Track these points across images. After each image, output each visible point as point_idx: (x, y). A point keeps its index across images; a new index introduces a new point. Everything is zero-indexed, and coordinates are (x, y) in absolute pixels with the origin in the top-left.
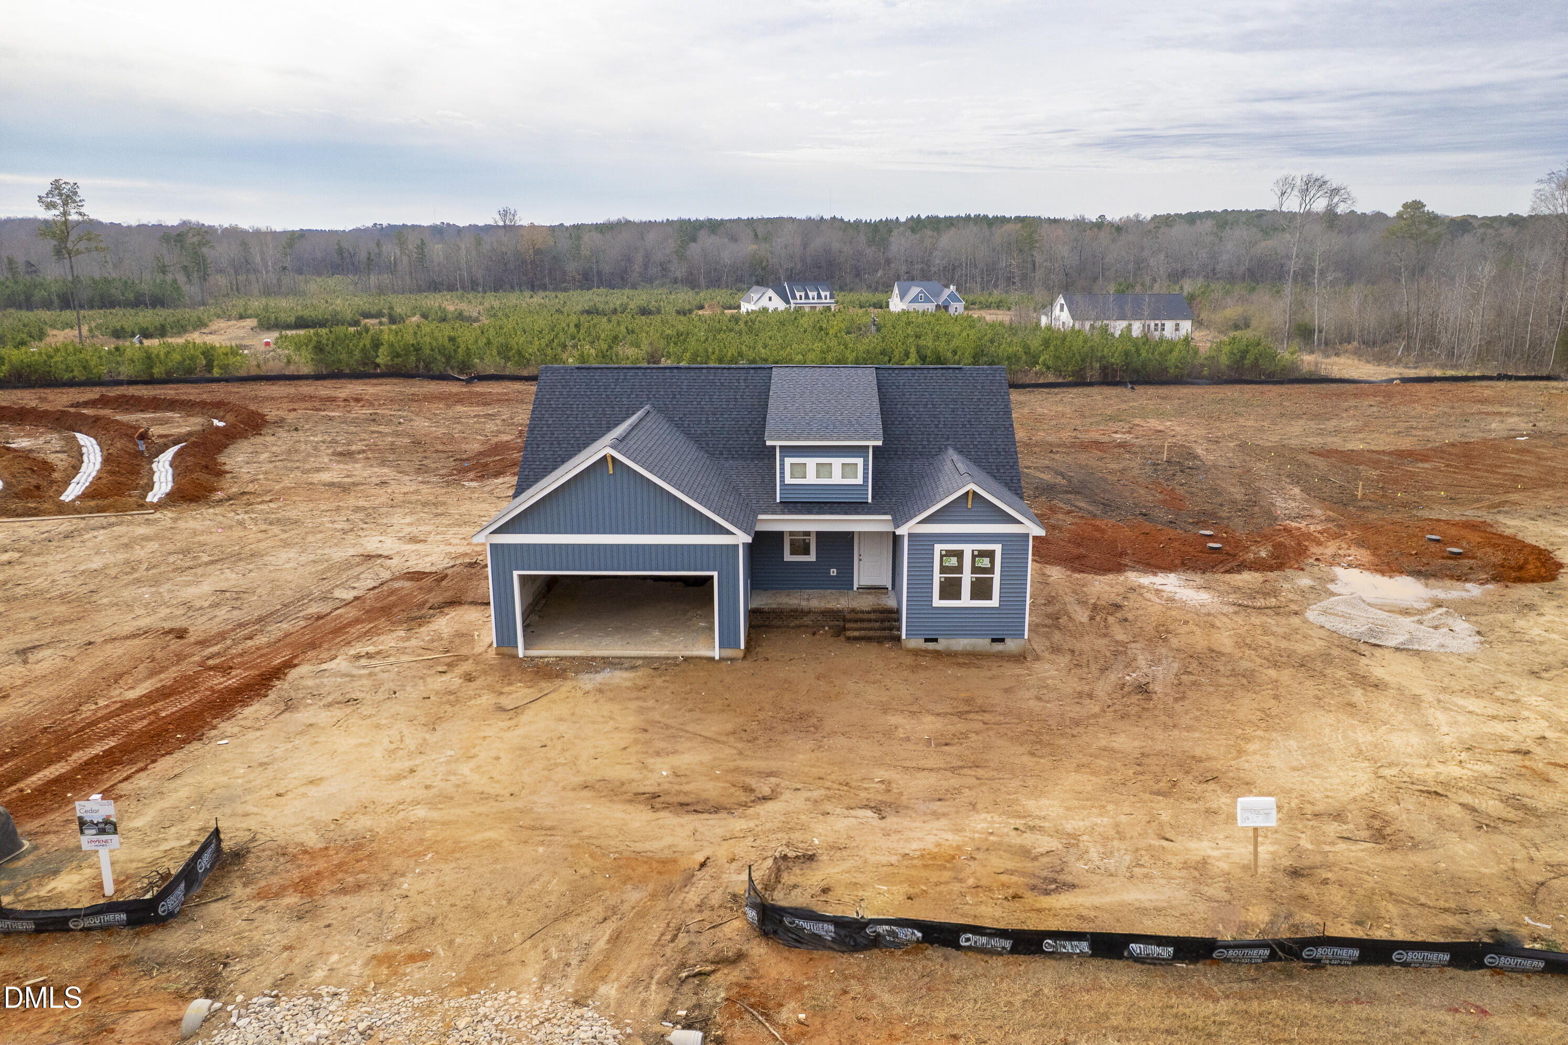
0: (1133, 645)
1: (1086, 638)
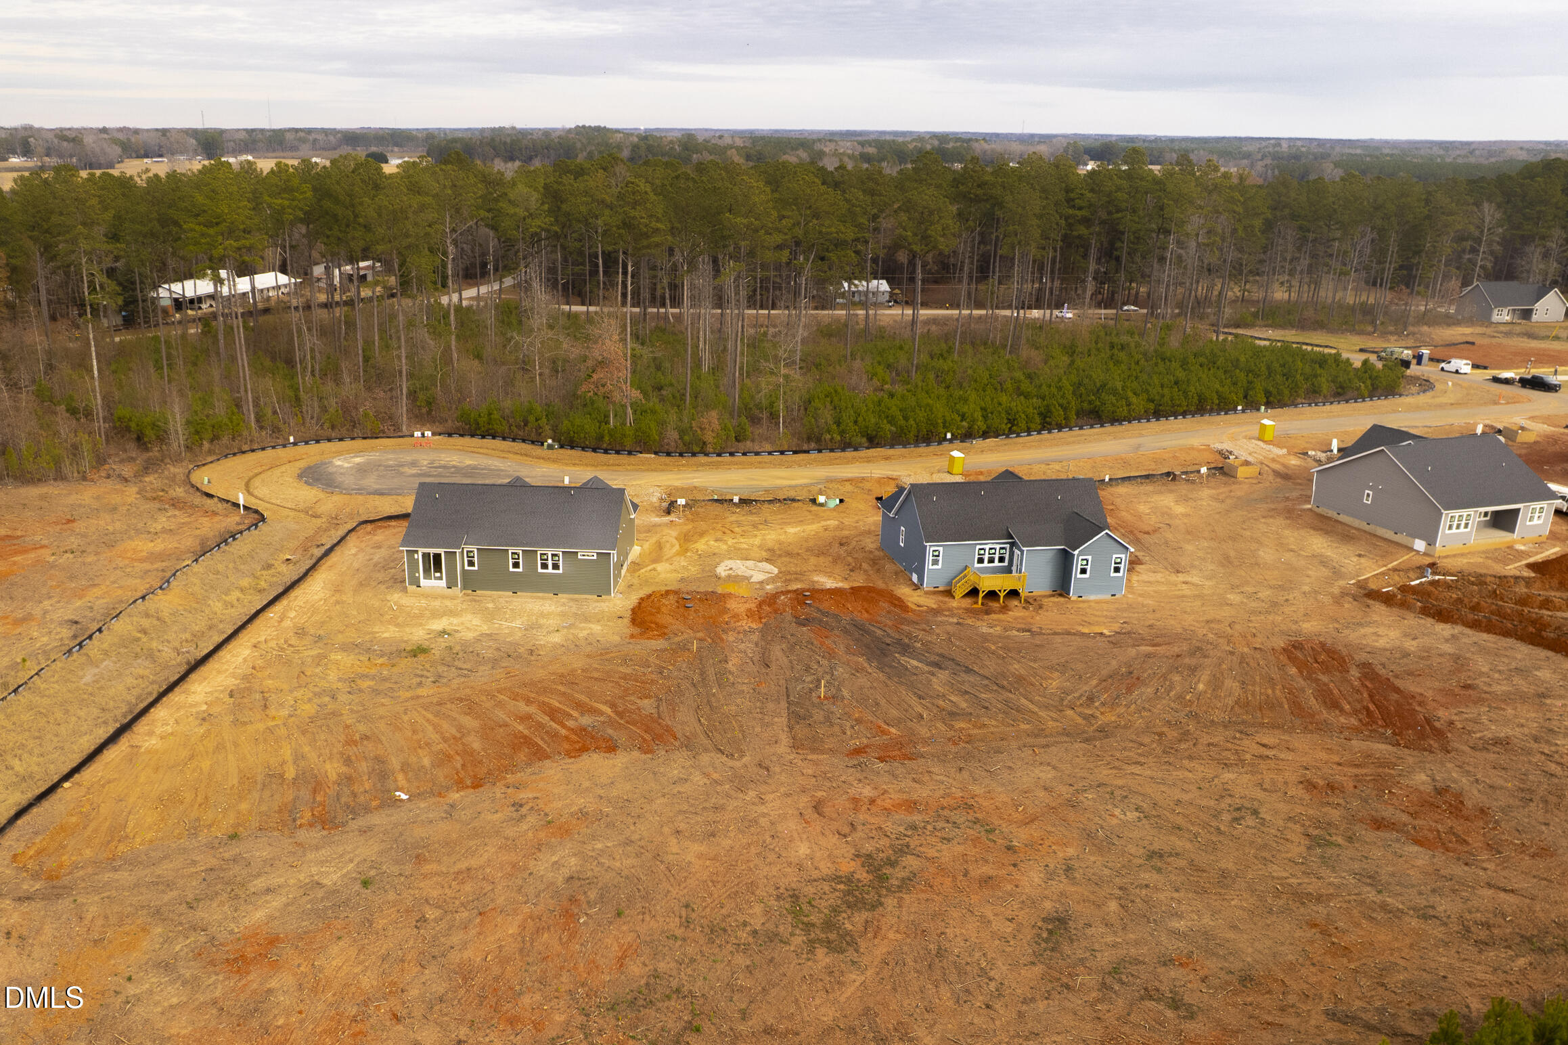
0: (845, 555)
1: (861, 556)
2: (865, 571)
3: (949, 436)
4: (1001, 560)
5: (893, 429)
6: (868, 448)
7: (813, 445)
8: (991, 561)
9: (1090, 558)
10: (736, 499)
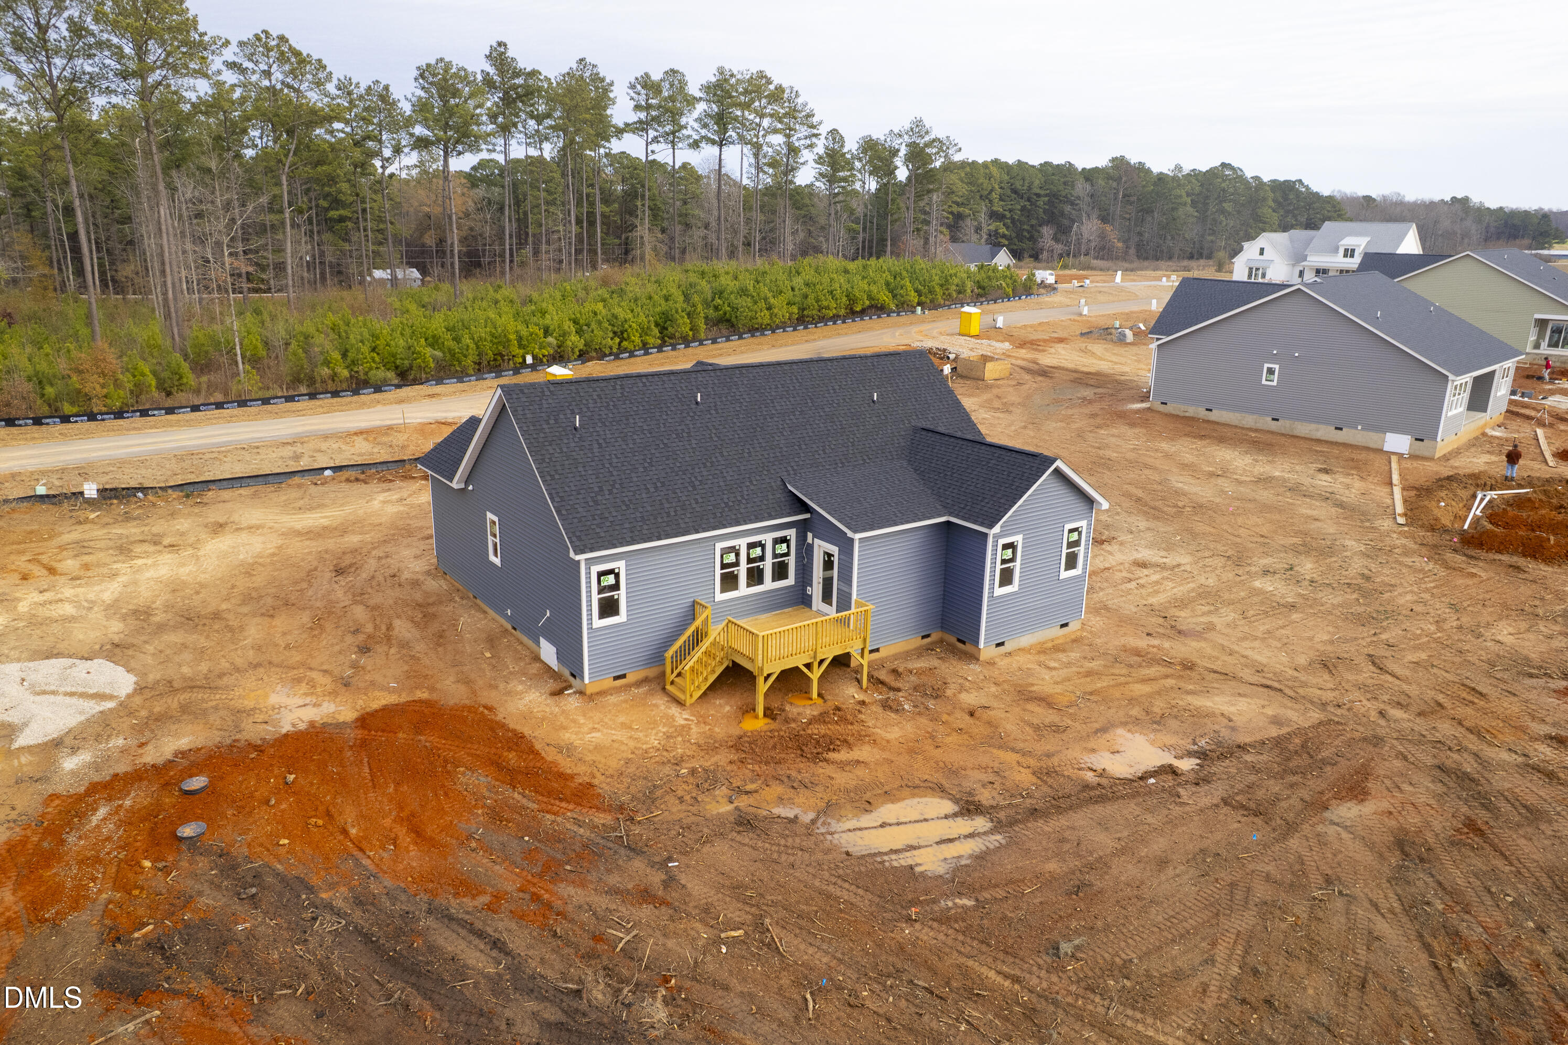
0: (347, 603)
1: (391, 602)
2: (404, 645)
3: (529, 360)
4: (780, 571)
5: (438, 354)
6: (398, 386)
7: (303, 390)
8: (755, 576)
9: (1018, 539)
10: (90, 490)
